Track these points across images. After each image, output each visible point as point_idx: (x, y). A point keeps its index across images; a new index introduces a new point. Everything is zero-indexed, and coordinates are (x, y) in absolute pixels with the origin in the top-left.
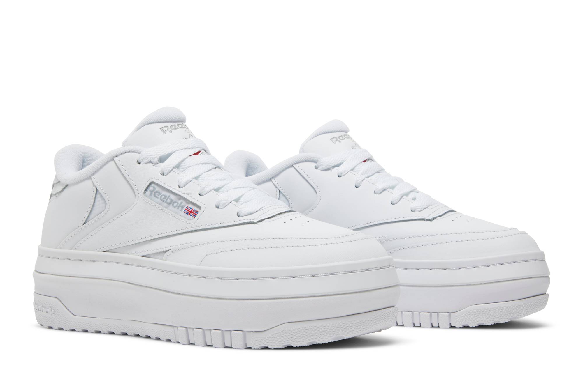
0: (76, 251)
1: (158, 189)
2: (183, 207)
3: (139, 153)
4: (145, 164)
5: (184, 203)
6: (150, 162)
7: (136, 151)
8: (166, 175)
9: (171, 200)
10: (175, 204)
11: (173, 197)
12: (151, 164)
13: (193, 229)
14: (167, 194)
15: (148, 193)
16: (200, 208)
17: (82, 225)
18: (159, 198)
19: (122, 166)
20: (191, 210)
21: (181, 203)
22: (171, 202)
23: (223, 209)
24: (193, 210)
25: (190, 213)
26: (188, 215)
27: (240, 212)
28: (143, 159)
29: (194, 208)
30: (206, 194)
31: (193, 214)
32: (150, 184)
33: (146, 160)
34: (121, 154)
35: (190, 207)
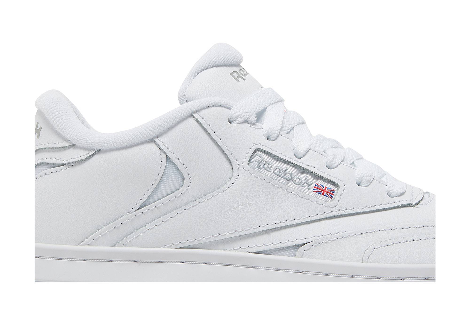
0: (124, 249)
1: (267, 159)
2: (309, 185)
3: (230, 109)
4: (240, 125)
5: (310, 179)
6: (246, 122)
7: (225, 105)
8: (274, 140)
9: (291, 175)
10: (297, 181)
11: (292, 170)
12: (246, 125)
13: (336, 214)
14: (284, 167)
15: (254, 164)
16: (337, 185)
17: (134, 210)
18: (272, 172)
19: (209, 125)
20: (324, 189)
21: (306, 179)
22: (291, 178)
23: (367, 187)
24: (326, 188)
25: (323, 193)
26: (321, 195)
27: (391, 192)
28: (238, 117)
29: (328, 186)
30: (337, 167)
31: (328, 194)
32: (255, 152)
33: (242, 118)
34: (204, 109)
35: (322, 184)
